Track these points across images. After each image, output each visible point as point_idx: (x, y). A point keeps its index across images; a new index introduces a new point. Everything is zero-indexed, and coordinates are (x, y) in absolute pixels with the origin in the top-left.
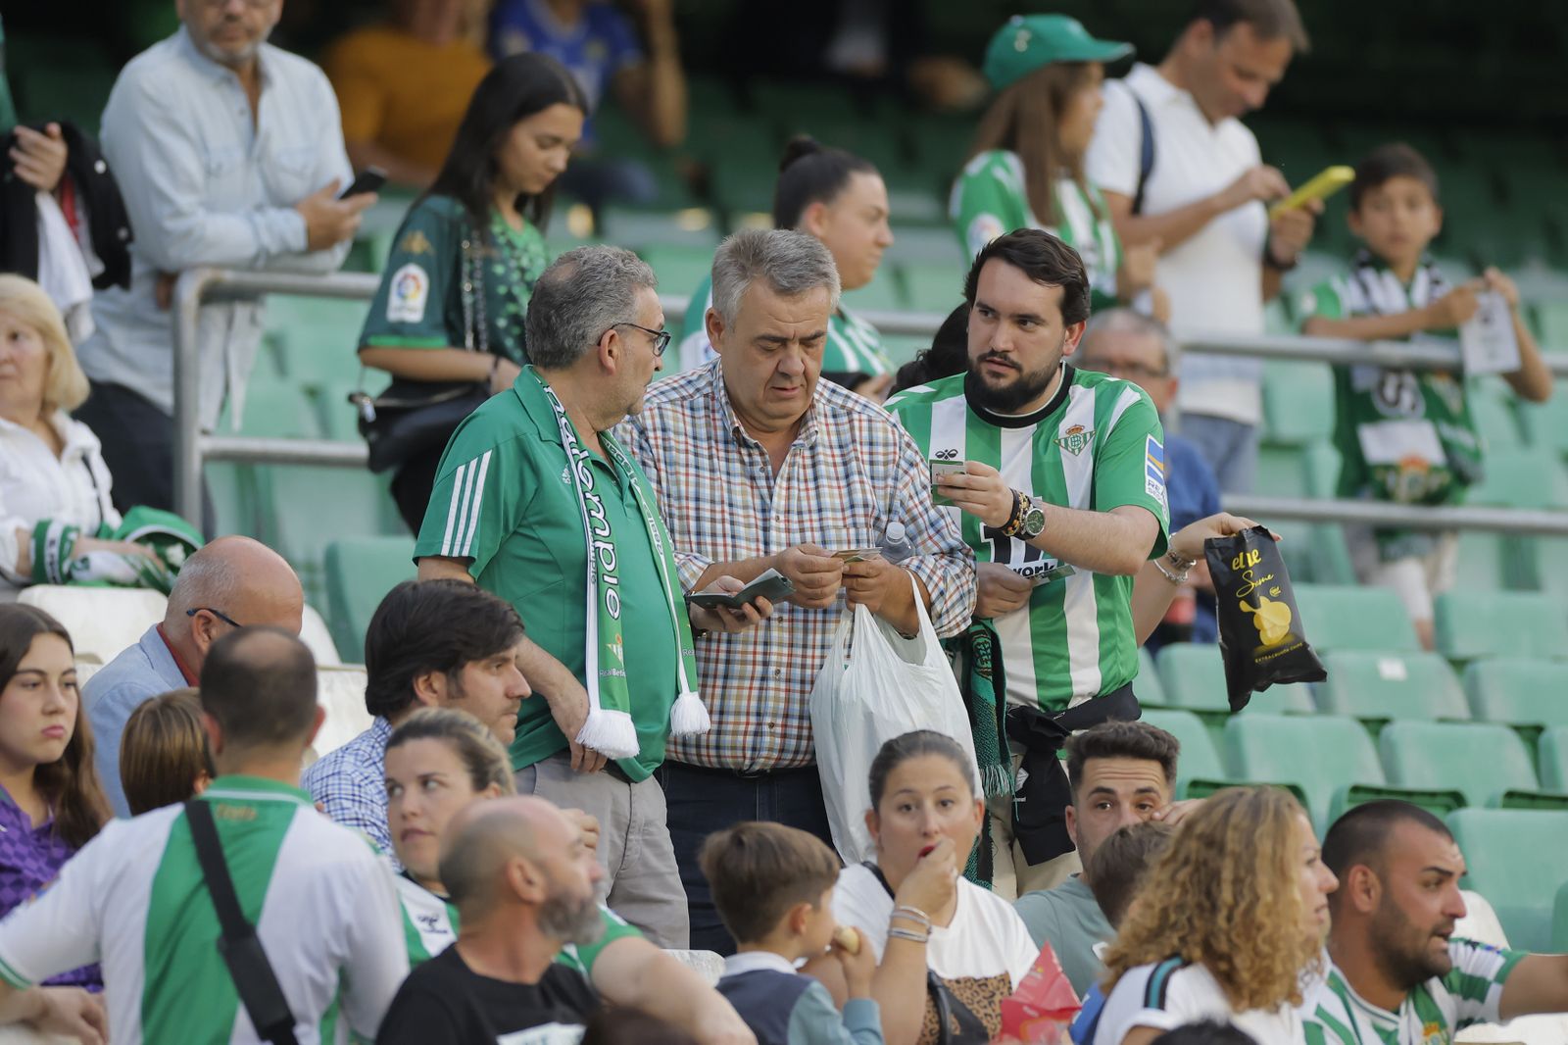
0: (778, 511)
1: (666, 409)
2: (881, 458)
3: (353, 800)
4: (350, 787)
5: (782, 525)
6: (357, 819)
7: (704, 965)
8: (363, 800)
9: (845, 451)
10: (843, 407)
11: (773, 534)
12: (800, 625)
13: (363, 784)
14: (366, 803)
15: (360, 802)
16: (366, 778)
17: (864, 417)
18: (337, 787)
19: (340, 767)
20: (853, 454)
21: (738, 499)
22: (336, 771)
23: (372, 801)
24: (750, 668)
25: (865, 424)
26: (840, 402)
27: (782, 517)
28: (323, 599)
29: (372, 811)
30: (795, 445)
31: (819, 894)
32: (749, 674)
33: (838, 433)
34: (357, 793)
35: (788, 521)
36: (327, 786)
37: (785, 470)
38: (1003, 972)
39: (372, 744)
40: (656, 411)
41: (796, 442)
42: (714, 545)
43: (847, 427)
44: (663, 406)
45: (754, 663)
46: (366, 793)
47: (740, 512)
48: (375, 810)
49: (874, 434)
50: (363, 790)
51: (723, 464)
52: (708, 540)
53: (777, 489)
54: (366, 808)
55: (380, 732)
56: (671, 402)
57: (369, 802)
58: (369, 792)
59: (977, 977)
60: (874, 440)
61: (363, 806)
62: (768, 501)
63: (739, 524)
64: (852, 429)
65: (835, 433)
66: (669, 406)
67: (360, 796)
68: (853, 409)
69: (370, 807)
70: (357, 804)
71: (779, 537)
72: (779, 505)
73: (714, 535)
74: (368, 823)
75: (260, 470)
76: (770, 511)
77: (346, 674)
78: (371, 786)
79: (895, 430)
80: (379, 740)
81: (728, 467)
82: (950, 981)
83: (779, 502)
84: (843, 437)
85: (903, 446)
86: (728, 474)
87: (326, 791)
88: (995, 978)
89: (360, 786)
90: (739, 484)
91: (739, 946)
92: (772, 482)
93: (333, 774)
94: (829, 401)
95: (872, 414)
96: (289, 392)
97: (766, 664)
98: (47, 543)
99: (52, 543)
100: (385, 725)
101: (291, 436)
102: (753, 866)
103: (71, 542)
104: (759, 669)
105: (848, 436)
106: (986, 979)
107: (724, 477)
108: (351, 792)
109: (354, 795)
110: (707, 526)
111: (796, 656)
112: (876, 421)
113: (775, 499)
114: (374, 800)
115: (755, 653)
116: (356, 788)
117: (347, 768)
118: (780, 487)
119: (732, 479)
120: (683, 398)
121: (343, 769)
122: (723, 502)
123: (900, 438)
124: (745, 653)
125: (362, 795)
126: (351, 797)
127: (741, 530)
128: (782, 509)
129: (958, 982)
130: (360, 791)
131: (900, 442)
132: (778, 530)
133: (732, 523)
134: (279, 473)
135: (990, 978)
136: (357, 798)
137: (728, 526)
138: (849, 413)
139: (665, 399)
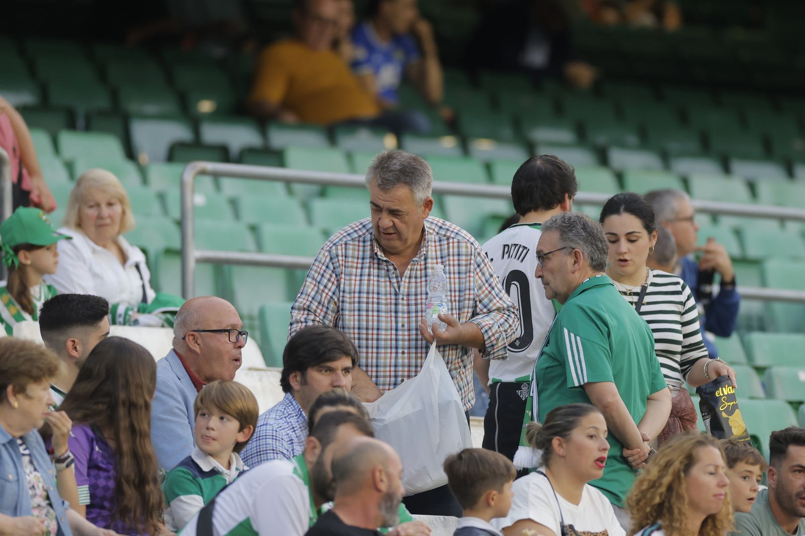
0: (403, 295)
1: (350, 244)
2: (464, 262)
3: (273, 439)
4: (271, 431)
5: (405, 302)
6: (273, 450)
7: (451, 523)
8: (278, 438)
9: (444, 260)
10: (445, 236)
11: (400, 307)
12: (414, 355)
13: (278, 430)
14: (279, 440)
15: (276, 439)
16: (280, 427)
17: (456, 240)
18: (264, 432)
19: (267, 421)
20: (447, 263)
21: (382, 290)
22: (265, 423)
23: (282, 439)
24: (388, 379)
25: (456, 244)
26: (443, 233)
27: (405, 298)
28: (258, 334)
29: (282, 445)
30: (413, 261)
31: (502, 485)
32: (388, 382)
33: (441, 250)
34: (274, 435)
35: (409, 300)
36: (260, 431)
37: (407, 273)
38: (604, 530)
39: (284, 407)
40: (344, 246)
41: (414, 259)
42: (367, 316)
43: (446, 246)
44: (348, 242)
45: (390, 376)
46: (279, 435)
47: (383, 297)
48: (284, 444)
49: (460, 249)
50: (278, 433)
51: (376, 271)
52: (364, 313)
53: (402, 284)
54: (279, 443)
55: (288, 402)
56: (353, 240)
57: (281, 440)
58: (281, 434)
59: (593, 532)
60: (461, 253)
61: (277, 441)
62: (397, 290)
63: (382, 304)
64: (448, 248)
65: (439, 250)
66: (351, 242)
67: (276, 436)
68: (450, 236)
69: (281, 442)
70: (274, 441)
71: (403, 309)
72: (404, 291)
73: (367, 311)
74: (279, 452)
75: (226, 268)
76: (399, 295)
77: (269, 373)
78: (282, 431)
79: (472, 246)
80: (288, 406)
81: (378, 273)
82: (581, 533)
83: (404, 290)
84: (443, 252)
85: (476, 254)
86: (378, 276)
87: (260, 434)
88: (601, 533)
89: (276, 431)
90: (383, 282)
91: (464, 512)
92: (400, 279)
93: (263, 425)
94: (438, 233)
95: (460, 238)
96: (241, 228)
97: (396, 376)
98: (117, 316)
99: (120, 316)
100: (291, 398)
101: (242, 250)
102: (466, 469)
103: (130, 316)
104: (393, 379)
105: (446, 252)
106: (597, 533)
107: (376, 279)
108: (271, 434)
109: (273, 436)
110: (364, 306)
111: (412, 371)
112: (462, 242)
113: (402, 289)
114: (283, 439)
115: (390, 371)
116: (274, 432)
117: (271, 421)
118: (405, 282)
119: (380, 279)
120: (360, 236)
121: (268, 422)
122: (373, 293)
123: (475, 250)
124: (385, 371)
125: (277, 436)
126: (271, 437)
127: (383, 307)
128: (406, 293)
129: (584, 533)
130: (276, 434)
131: (475, 253)
132: (403, 305)
133: (378, 303)
134: (236, 270)
135: (598, 533)
136: (274, 437)
137: (375, 306)
138: (448, 239)
139: (349, 239)
